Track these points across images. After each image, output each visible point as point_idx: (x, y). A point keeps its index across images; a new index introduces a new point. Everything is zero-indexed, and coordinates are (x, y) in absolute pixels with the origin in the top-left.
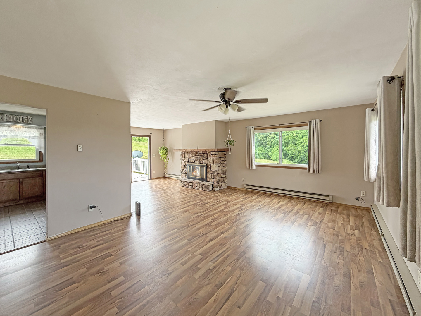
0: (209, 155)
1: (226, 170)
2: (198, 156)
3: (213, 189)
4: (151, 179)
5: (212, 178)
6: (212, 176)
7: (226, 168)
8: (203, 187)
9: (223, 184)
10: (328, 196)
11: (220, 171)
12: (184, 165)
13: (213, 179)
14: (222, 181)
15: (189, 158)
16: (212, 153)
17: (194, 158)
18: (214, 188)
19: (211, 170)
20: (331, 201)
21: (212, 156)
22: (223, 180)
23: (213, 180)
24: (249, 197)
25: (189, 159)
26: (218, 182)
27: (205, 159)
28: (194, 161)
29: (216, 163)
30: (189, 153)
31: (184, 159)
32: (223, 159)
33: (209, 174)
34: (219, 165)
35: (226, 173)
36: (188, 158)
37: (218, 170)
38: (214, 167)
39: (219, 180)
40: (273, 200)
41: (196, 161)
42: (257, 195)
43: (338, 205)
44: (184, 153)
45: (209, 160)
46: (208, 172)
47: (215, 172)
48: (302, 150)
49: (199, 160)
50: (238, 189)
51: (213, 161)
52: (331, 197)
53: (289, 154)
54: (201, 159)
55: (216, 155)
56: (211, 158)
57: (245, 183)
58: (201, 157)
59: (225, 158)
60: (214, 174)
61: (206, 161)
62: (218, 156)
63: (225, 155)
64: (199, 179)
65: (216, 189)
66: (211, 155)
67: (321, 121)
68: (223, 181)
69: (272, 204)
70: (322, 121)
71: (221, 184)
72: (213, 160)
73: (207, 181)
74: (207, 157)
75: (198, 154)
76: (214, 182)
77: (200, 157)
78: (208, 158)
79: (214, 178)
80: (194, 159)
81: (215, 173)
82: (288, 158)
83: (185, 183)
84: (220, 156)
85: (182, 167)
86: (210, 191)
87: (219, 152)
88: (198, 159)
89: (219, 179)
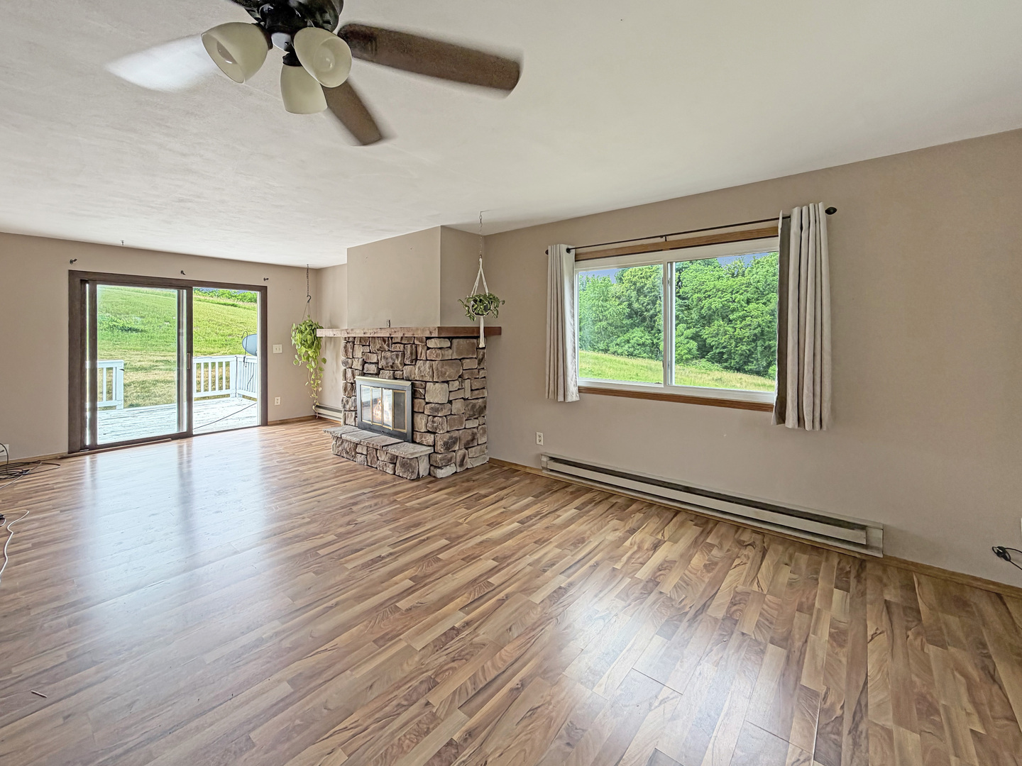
0: (420, 349)
1: (485, 403)
2: (389, 354)
3: (432, 472)
4: (265, 422)
5: (428, 432)
6: (429, 425)
7: (486, 395)
8: (395, 464)
9: (472, 452)
10: (863, 528)
11: (458, 406)
12: (352, 384)
13: (432, 436)
14: (468, 443)
15: (364, 358)
16: (431, 344)
17: (379, 358)
18: (436, 467)
19: (427, 403)
20: (877, 549)
21: (428, 351)
22: (470, 438)
23: (430, 439)
24: (545, 511)
25: (366, 363)
26: (448, 446)
27: (407, 363)
28: (379, 370)
29: (441, 379)
30: (364, 341)
31: (350, 361)
32: (468, 364)
33: (420, 415)
34: (456, 384)
35: (487, 412)
36: (361, 360)
37: (450, 402)
38: (436, 393)
39: (455, 441)
40: (632, 531)
41: (383, 369)
42: (578, 502)
43: (908, 573)
44: (351, 342)
45: (419, 369)
46: (416, 410)
47: (437, 410)
48: (747, 335)
49: (392, 367)
50: (523, 470)
51: (431, 373)
52: (876, 535)
53: (713, 346)
54: (398, 362)
55: (440, 348)
56: (427, 360)
57: (543, 450)
58: (397, 357)
59: (480, 362)
60: (435, 417)
61: (411, 371)
62: (449, 354)
63: (481, 352)
64: (390, 434)
65: (441, 473)
66: (428, 348)
67: (830, 211)
68: (473, 439)
69: (625, 559)
70: (835, 210)
71: (464, 451)
72: (431, 366)
73: (413, 442)
74: (414, 357)
75: (388, 345)
76: (434, 446)
77: (394, 357)
78: (416, 359)
79: (434, 433)
80: (377, 363)
81: (436, 414)
82: (711, 357)
83: (346, 445)
84: (459, 352)
85: (345, 390)
86: (418, 478)
87: (455, 341)
88: (387, 364)
89: (456, 434)
